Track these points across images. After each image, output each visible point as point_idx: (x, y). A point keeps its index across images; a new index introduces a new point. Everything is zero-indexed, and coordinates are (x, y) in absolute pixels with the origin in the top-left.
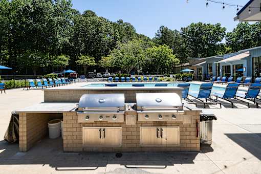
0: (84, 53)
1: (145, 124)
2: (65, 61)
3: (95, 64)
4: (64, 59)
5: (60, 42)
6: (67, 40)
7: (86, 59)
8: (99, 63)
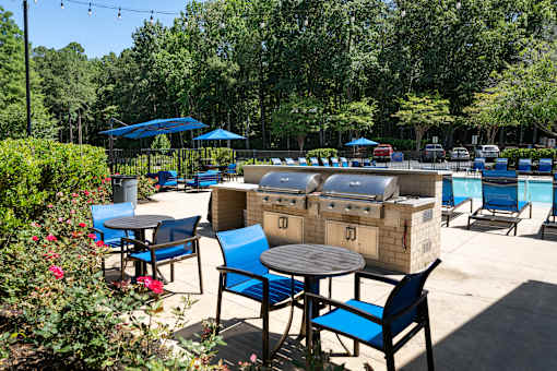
0: (419, 89)
1: (331, 218)
2: (365, 114)
3: (449, 118)
4: (363, 111)
5: (354, 65)
6: (372, 58)
7: (422, 107)
8: (463, 115)
